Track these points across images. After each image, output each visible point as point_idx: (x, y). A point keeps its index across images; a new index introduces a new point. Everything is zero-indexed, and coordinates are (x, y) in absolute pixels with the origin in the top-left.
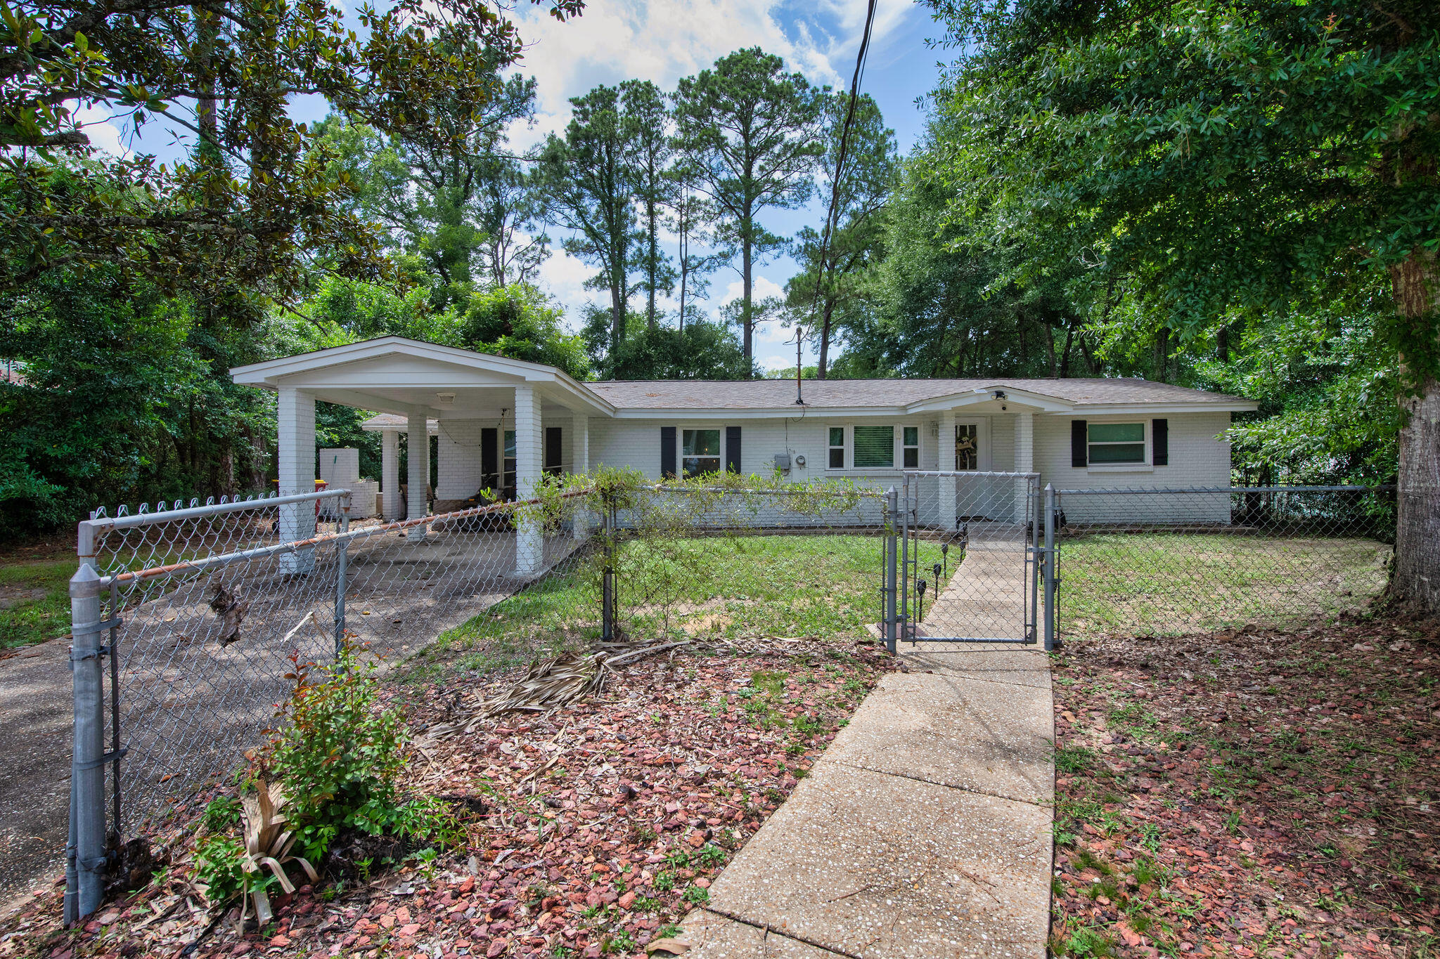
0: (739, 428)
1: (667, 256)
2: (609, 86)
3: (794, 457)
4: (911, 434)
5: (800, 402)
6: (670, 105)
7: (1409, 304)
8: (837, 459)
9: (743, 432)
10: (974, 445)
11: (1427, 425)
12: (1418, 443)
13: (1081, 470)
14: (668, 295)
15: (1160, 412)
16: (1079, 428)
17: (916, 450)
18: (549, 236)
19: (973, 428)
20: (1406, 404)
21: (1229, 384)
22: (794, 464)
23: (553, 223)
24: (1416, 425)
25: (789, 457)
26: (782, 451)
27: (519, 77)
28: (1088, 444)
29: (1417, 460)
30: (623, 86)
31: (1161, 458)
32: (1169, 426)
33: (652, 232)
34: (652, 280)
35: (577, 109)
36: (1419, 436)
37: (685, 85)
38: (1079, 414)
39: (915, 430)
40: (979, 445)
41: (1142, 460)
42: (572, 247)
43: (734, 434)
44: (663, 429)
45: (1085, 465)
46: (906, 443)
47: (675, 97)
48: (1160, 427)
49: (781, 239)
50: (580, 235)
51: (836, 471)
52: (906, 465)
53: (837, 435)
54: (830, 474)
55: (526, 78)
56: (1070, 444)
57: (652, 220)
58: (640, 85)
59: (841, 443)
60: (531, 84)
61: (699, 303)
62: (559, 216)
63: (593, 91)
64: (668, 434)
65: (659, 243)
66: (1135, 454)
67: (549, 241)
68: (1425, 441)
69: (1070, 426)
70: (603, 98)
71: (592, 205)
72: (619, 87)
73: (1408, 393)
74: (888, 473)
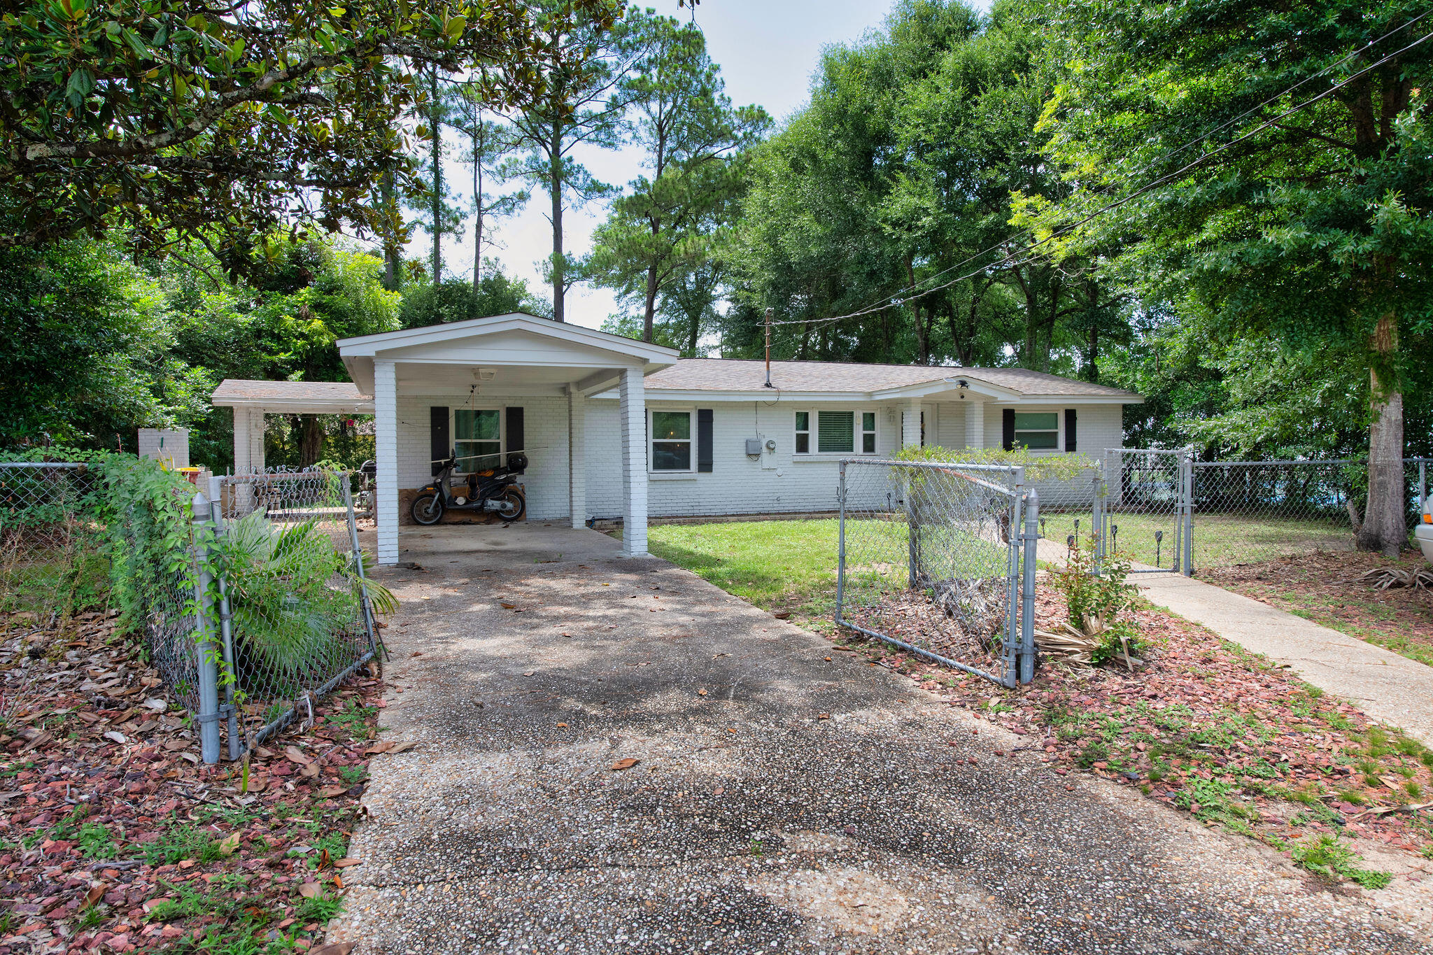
0: (711, 411)
3: (764, 442)
4: (869, 419)
5: (769, 385)
7: (1380, 343)
8: (802, 445)
9: (715, 416)
11: (1389, 421)
12: (1384, 432)
14: (459, 240)
15: (1071, 404)
16: (1009, 416)
17: (873, 436)
20: (1378, 407)
22: (763, 449)
24: (1383, 421)
25: (760, 442)
26: (752, 435)
28: (1016, 430)
29: (1383, 444)
31: (1071, 446)
32: (1079, 416)
33: (436, 161)
34: (437, 221)
36: (1384, 428)
38: (1010, 402)
39: (873, 415)
40: (927, 431)
41: (1055, 446)
43: (706, 417)
45: (1013, 449)
46: (865, 428)
48: (1071, 416)
49: (609, 187)
51: (802, 457)
52: (864, 450)
53: (803, 420)
54: (796, 459)
56: (1001, 431)
57: (435, 146)
59: (806, 428)
65: (445, 175)
66: (1048, 442)
68: (1388, 431)
69: (1001, 415)
73: (1380, 400)
74: (849, 459)
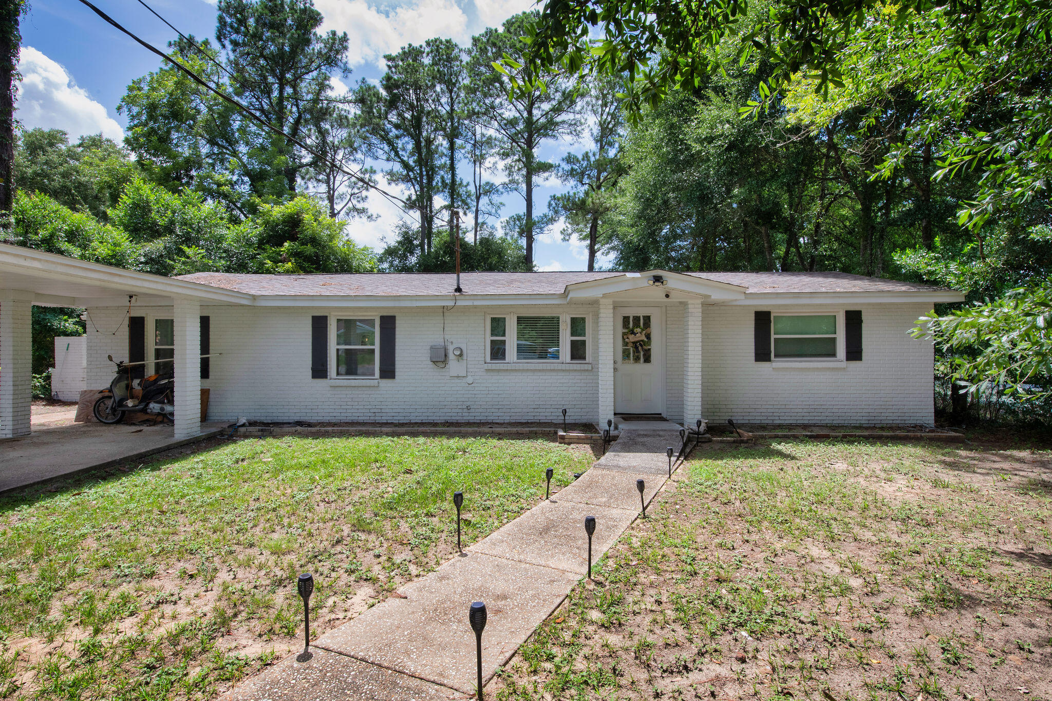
0: (394, 318)
1: (465, 183)
2: (416, 44)
3: (451, 348)
4: (579, 325)
5: (458, 290)
6: (466, 58)
8: (498, 351)
9: (397, 322)
10: (648, 336)
13: (764, 365)
15: (853, 303)
16: (763, 319)
17: (584, 342)
18: (374, 168)
19: (647, 319)
21: (931, 273)
22: (451, 356)
23: (377, 158)
25: (446, 350)
26: (438, 342)
27: (334, 33)
28: (773, 337)
30: (428, 43)
31: (854, 353)
32: (864, 317)
33: (452, 163)
34: (453, 202)
35: (390, 63)
37: (475, 41)
38: (763, 305)
39: (583, 320)
40: (653, 337)
41: (833, 354)
42: (393, 178)
43: (388, 324)
44: (314, 318)
45: (769, 360)
46: (572, 334)
47: (469, 52)
48: (854, 319)
50: (397, 167)
51: (498, 365)
52: (573, 358)
53: (498, 325)
54: (489, 366)
55: (340, 34)
56: (752, 337)
57: (452, 153)
58: (441, 42)
59: (502, 335)
60: (345, 38)
61: (490, 221)
62: (381, 152)
63: (403, 48)
64: (319, 324)
65: (457, 172)
66: (826, 349)
67: (375, 172)
69: (752, 317)
70: (412, 54)
71: (407, 144)
72: (424, 45)
74: (552, 367)
